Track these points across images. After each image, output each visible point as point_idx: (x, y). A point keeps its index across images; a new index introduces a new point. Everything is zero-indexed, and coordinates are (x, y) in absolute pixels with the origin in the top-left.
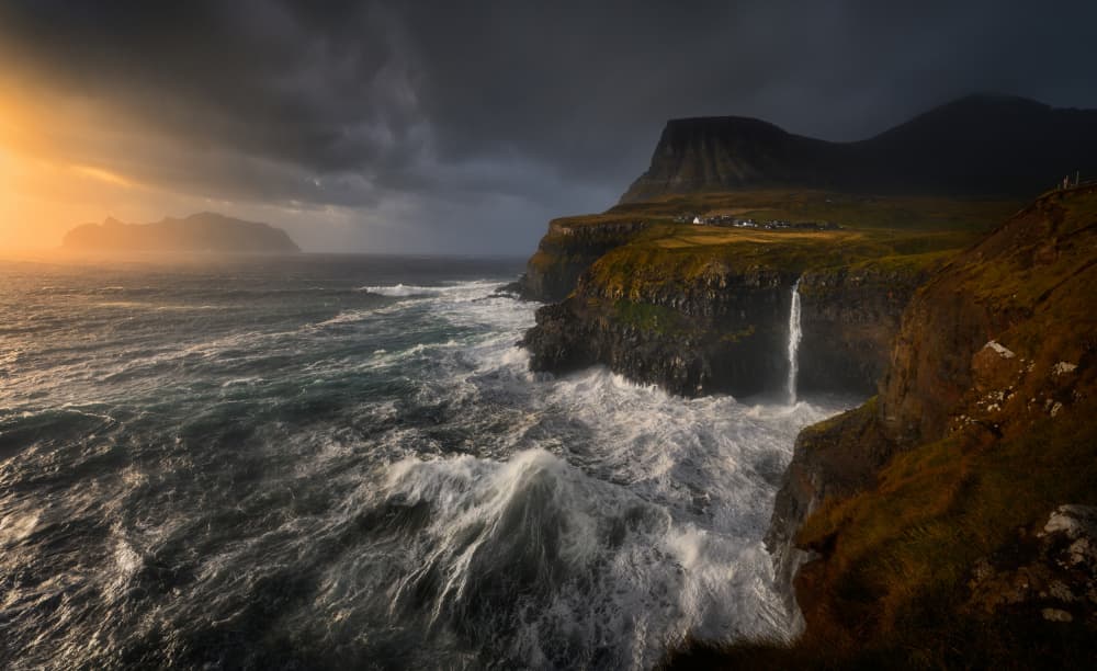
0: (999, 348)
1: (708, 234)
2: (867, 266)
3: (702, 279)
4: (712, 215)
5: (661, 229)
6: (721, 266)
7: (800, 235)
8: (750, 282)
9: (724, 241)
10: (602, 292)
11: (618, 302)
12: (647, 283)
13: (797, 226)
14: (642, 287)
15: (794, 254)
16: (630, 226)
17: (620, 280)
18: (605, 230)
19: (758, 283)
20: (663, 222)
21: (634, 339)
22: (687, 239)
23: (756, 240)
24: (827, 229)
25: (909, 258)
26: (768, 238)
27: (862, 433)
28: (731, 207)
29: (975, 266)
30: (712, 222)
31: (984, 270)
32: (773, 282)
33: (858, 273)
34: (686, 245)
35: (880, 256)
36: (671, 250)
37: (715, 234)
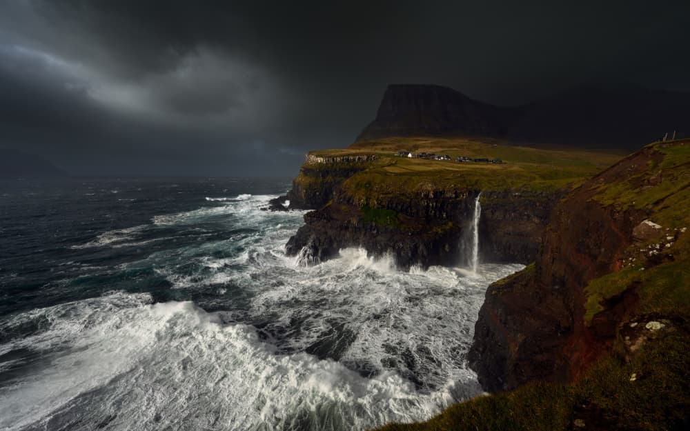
0: (651, 224)
1: (419, 164)
2: (523, 186)
3: (418, 193)
4: (419, 151)
5: (387, 160)
6: (430, 185)
7: (478, 166)
8: (448, 195)
9: (431, 169)
10: (351, 201)
11: (362, 208)
12: (381, 196)
13: (475, 161)
14: (378, 198)
15: (476, 178)
16: (365, 157)
17: (363, 193)
18: (348, 160)
19: (454, 196)
20: (388, 156)
21: (375, 232)
22: (405, 167)
23: (451, 169)
24: (494, 162)
25: (549, 182)
26: (459, 168)
27: (526, 285)
28: (431, 147)
29: (599, 187)
30: (421, 156)
31: (606, 189)
32: (463, 196)
33: (517, 190)
34: (404, 171)
35: (530, 181)
36: (396, 174)
37: (424, 164)
